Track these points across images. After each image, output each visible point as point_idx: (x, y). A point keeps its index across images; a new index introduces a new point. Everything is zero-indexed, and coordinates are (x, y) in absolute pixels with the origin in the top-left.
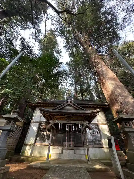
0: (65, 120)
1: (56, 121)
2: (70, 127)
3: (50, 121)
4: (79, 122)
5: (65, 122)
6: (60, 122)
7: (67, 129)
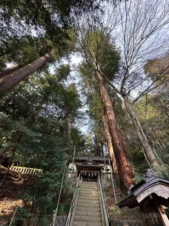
0: (88, 170)
1: (84, 171)
2: (91, 174)
3: (81, 171)
4: (95, 172)
5: (88, 171)
6: (85, 172)
7: (89, 175)
